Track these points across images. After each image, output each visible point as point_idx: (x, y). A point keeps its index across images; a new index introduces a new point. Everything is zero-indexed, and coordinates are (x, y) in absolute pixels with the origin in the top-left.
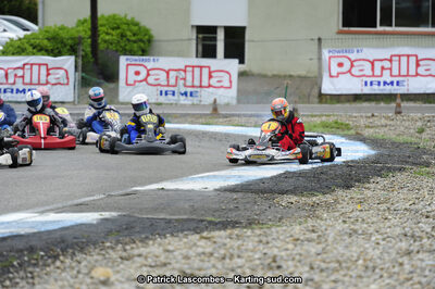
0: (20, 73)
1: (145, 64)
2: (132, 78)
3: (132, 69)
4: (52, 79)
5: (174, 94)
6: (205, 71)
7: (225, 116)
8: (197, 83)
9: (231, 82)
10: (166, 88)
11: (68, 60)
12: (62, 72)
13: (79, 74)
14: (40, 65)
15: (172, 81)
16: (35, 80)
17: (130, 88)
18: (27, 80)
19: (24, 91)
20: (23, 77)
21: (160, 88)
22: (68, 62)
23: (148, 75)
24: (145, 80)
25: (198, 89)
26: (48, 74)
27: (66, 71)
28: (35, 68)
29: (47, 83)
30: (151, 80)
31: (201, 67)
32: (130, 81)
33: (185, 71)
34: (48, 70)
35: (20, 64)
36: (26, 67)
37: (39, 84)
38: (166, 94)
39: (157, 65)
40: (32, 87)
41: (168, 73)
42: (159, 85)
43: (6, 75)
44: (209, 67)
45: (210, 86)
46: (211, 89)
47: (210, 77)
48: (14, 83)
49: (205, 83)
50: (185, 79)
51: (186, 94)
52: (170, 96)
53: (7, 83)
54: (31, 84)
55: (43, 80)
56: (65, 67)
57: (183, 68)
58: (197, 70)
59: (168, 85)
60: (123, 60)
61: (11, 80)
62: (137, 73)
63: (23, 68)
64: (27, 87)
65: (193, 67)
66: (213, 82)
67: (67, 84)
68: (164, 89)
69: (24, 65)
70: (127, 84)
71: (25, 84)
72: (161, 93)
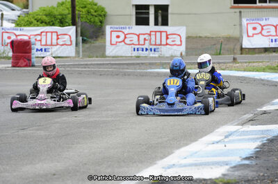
0: (39, 38)
1: (123, 31)
2: (114, 40)
3: (114, 34)
4: (60, 42)
5: (143, 50)
6: (164, 34)
8: (158, 42)
9: (181, 41)
10: (138, 46)
11: (71, 29)
12: (67, 37)
14: (52, 32)
15: (142, 42)
16: (49, 43)
17: (113, 47)
18: (43, 43)
20: (41, 40)
21: (133, 46)
22: (71, 30)
23: (125, 38)
24: (124, 41)
25: (160, 47)
26: (58, 39)
27: (70, 36)
28: (49, 34)
29: (58, 44)
30: (127, 41)
31: (161, 32)
32: (113, 42)
33: (150, 35)
34: (57, 36)
35: (39, 32)
36: (43, 34)
37: (52, 45)
38: (138, 50)
39: (131, 31)
40: (46, 47)
41: (138, 36)
42: (133, 44)
44: (166, 32)
45: (167, 44)
46: (168, 46)
47: (167, 38)
49: (164, 42)
50: (150, 40)
51: (151, 50)
52: (140, 52)
54: (46, 45)
55: (54, 42)
56: (70, 33)
57: (149, 33)
58: (158, 34)
59: (139, 44)
60: (108, 28)
62: (118, 37)
63: (40, 35)
64: (43, 48)
65: (156, 32)
66: (169, 41)
67: (71, 45)
68: (136, 47)
69: (42, 33)
70: (112, 44)
71: (41, 45)
72: (134, 50)
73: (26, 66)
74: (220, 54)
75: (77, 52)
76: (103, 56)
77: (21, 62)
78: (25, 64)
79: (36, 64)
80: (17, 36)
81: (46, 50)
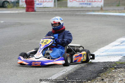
8: (91, 0)
17: (71, 3)
19: (39, 4)
25: (92, 3)
29: (46, 1)
37: (43, 2)
42: (80, 1)
46: (95, 2)
49: (94, 0)
51: (88, 4)
54: (41, 2)
59: (82, 1)
67: (52, 2)
68: (81, 3)
70: (70, 1)
71: (39, 2)
72: (80, 4)
73: (32, 11)
74: (119, 6)
75: (55, 5)
76: (66, 6)
77: (30, 10)
78: (31, 10)
79: (36, 10)
81: (41, 4)
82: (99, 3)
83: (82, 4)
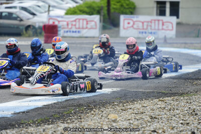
0: (74, 23)
1: (133, 19)
2: (126, 25)
3: (126, 22)
4: (89, 26)
6: (161, 22)
7: (170, 43)
8: (157, 28)
9: (173, 27)
12: (93, 23)
13: (102, 24)
14: (83, 19)
15: (145, 27)
18: (77, 26)
19: (76, 32)
20: (75, 25)
21: (139, 30)
22: (96, 18)
23: (134, 24)
24: (132, 26)
25: (157, 31)
26: (87, 24)
27: (96, 23)
28: (81, 21)
29: (87, 28)
30: (135, 26)
31: (159, 20)
32: (125, 27)
33: (151, 22)
34: (87, 22)
35: (74, 19)
37: (83, 28)
39: (138, 19)
40: (79, 30)
41: (143, 23)
42: (139, 29)
43: (68, 25)
44: (162, 20)
45: (163, 29)
46: (163, 31)
47: (163, 25)
48: (71, 28)
49: (161, 27)
50: (151, 26)
51: (151, 33)
52: (144, 34)
53: (68, 28)
54: (79, 28)
55: (85, 26)
56: (95, 20)
58: (157, 22)
59: (143, 29)
60: (122, 17)
61: (70, 26)
62: (129, 23)
63: (75, 21)
64: (77, 30)
65: (155, 20)
66: (164, 27)
67: (96, 28)
68: (141, 31)
69: (76, 19)
70: (124, 28)
71: (76, 28)
72: (140, 33)
74: (198, 37)
80: (59, 21)
81: (79, 32)
82: (168, 32)
83: (142, 33)
